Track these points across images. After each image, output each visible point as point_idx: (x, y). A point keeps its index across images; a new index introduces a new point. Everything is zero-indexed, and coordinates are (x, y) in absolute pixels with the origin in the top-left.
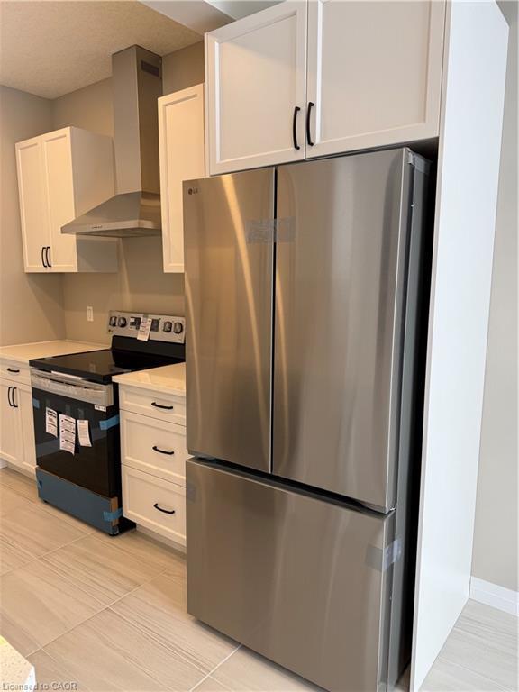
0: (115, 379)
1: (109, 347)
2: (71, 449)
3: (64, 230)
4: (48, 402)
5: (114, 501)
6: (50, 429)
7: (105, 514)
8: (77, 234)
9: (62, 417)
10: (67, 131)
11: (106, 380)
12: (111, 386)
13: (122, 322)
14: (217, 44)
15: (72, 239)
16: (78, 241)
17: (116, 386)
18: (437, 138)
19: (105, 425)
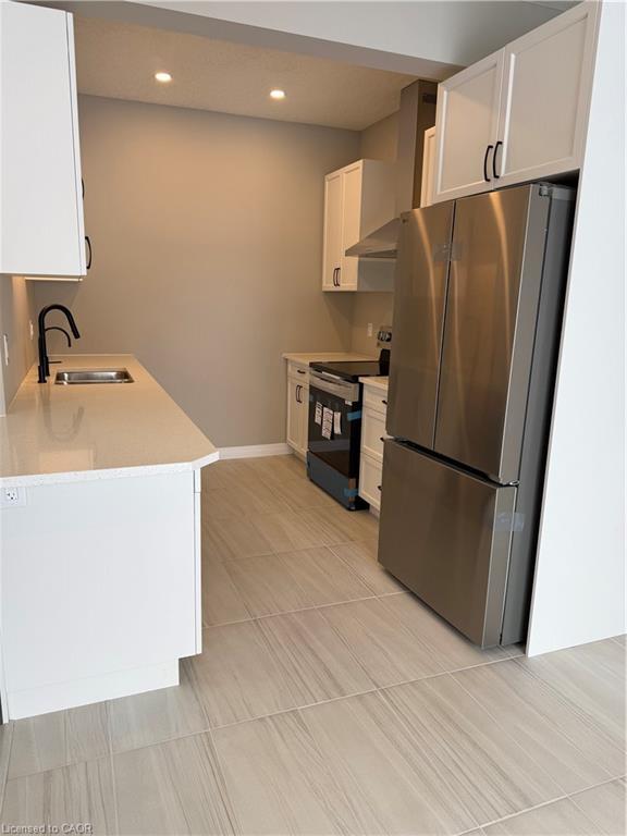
0: (361, 379)
1: (377, 359)
2: (328, 435)
3: (348, 253)
4: (318, 397)
5: (353, 481)
6: (318, 420)
7: (345, 490)
8: (360, 256)
9: (325, 409)
10: (360, 163)
11: (354, 379)
12: (357, 385)
13: (388, 336)
14: (445, 93)
15: (355, 260)
16: (360, 262)
17: (361, 385)
18: (579, 170)
19: (351, 417)
